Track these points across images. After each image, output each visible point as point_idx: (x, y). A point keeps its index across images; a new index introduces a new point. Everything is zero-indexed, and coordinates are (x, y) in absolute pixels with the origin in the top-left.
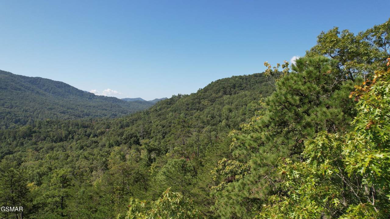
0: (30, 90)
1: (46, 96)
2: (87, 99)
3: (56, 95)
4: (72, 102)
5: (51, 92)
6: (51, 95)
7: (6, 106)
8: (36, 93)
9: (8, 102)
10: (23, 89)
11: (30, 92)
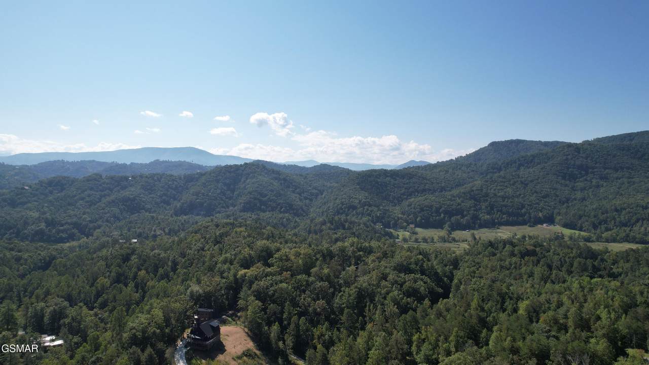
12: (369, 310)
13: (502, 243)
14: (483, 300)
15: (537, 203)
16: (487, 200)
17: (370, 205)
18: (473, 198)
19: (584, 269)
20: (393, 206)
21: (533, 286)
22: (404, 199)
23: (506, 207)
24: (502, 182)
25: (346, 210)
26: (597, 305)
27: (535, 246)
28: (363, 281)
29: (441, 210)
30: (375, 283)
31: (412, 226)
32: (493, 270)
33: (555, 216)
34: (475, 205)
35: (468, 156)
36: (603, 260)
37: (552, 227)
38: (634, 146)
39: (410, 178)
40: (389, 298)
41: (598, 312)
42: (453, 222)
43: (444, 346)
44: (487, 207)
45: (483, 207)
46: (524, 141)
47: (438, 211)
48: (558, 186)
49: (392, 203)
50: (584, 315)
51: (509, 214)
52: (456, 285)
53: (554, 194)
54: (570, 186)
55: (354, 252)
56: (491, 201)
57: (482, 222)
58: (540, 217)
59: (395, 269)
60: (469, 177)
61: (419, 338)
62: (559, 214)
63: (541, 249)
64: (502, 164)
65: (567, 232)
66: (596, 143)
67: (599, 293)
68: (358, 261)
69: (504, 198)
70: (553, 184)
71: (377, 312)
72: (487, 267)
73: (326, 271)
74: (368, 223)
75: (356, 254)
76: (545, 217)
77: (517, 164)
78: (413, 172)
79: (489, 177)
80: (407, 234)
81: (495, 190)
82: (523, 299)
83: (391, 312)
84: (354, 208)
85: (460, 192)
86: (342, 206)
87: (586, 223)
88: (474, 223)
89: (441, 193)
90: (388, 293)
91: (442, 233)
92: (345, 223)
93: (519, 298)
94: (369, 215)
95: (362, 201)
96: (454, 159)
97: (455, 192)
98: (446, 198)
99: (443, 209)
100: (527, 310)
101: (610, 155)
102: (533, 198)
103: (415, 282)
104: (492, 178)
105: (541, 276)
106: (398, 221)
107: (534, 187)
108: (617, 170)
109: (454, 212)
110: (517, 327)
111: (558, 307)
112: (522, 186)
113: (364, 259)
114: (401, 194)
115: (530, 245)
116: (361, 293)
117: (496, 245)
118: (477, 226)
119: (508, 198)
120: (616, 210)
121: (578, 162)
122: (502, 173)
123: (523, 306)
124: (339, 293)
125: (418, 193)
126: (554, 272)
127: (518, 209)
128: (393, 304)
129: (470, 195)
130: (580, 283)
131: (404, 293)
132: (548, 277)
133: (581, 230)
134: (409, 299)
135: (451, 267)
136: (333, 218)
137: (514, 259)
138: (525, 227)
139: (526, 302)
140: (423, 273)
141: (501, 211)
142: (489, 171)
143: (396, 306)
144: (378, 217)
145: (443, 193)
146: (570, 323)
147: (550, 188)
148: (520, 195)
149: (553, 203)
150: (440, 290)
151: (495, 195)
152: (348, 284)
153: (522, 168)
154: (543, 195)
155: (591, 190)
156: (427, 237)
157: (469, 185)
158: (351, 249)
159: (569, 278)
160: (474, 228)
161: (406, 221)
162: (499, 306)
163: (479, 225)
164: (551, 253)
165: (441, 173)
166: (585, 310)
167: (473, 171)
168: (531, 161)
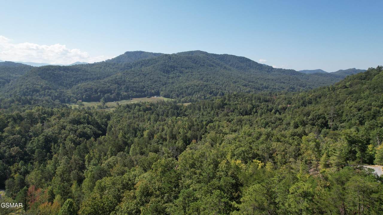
0: (220, 66)
1: (231, 71)
2: (266, 72)
3: (239, 69)
4: (252, 76)
5: (235, 66)
6: (235, 70)
7: (203, 80)
8: (224, 68)
9: (205, 76)
10: (214, 65)
11: (219, 67)
12: (54, 148)
13: (134, 105)
14: (125, 134)
15: (152, 85)
16: (125, 84)
17: (49, 89)
18: (117, 83)
19: (173, 114)
20: (66, 89)
21: (150, 124)
22: (74, 84)
23: (135, 88)
24: (132, 74)
25: (31, 93)
26: (179, 128)
27: (151, 106)
28: (48, 131)
29: (98, 91)
30: (57, 132)
31: (81, 101)
32: (129, 119)
33: (160, 91)
34: (119, 87)
35: (113, 60)
36: (181, 110)
37: (159, 98)
38: (193, 57)
39: (77, 71)
40: (67, 139)
41: (180, 131)
42: (106, 97)
43: (104, 158)
44: (125, 88)
45: (123, 88)
46: (144, 52)
47: (96, 91)
48: (161, 77)
49: (66, 87)
50: (173, 133)
51: (137, 92)
52: (109, 128)
53: (160, 80)
54: (167, 76)
55: (40, 115)
56: (127, 85)
57: (122, 96)
58: (153, 93)
59: (70, 123)
60: (114, 71)
61: (89, 157)
62: (162, 90)
63: (154, 107)
64: (132, 64)
65: (166, 99)
66: (178, 55)
67: (180, 123)
68: (43, 120)
69: (134, 83)
70: (159, 75)
71: (60, 148)
72: (126, 117)
73: (18, 128)
74: (49, 100)
75: (41, 116)
76: (155, 92)
77: (141, 65)
78: (79, 67)
79: (125, 71)
80: (77, 106)
81: (129, 78)
82: (145, 130)
83: (69, 147)
84: (38, 91)
85: (109, 80)
86: (27, 90)
87: (174, 94)
88: (118, 97)
89: (98, 81)
90: (66, 137)
91: (100, 104)
92: (31, 101)
93: (144, 130)
94: (50, 95)
95: (43, 86)
96: (105, 61)
97: (106, 80)
98: (101, 83)
99: (99, 90)
100: (148, 135)
101: (184, 61)
102: (149, 83)
103: (84, 128)
104: (127, 71)
105: (154, 119)
106: (70, 98)
107: (150, 77)
108: (186, 69)
109: (106, 91)
110: (143, 142)
111: (163, 131)
112: (143, 76)
113: (47, 119)
114: (72, 82)
115: (148, 105)
116: (48, 139)
117: (131, 106)
118: (120, 99)
119: (136, 83)
120: (187, 88)
121: (170, 64)
122: (133, 69)
123: (146, 133)
124: (30, 141)
125: (83, 81)
126: (160, 117)
127: (142, 88)
128: (70, 142)
129: (115, 81)
130: (172, 120)
131: (77, 136)
132: (157, 120)
133: (172, 98)
134: (81, 139)
135: (106, 119)
136: (20, 98)
137: (140, 113)
138: (145, 98)
139: (147, 131)
140: (89, 123)
141: (133, 90)
142: (125, 68)
143: (73, 143)
144: (56, 96)
145: (99, 80)
146: (168, 137)
147: (157, 77)
148: (142, 81)
149: (159, 85)
150: (100, 132)
151: (129, 81)
152: (36, 135)
153: (143, 67)
154: (154, 81)
155: (176, 78)
156: (90, 107)
157: (114, 76)
158: (38, 113)
159: (167, 119)
160: (118, 100)
161: (76, 98)
162: (134, 135)
163: (121, 98)
164: (159, 108)
165: (97, 69)
166: (174, 131)
167: (116, 68)
168: (148, 63)
